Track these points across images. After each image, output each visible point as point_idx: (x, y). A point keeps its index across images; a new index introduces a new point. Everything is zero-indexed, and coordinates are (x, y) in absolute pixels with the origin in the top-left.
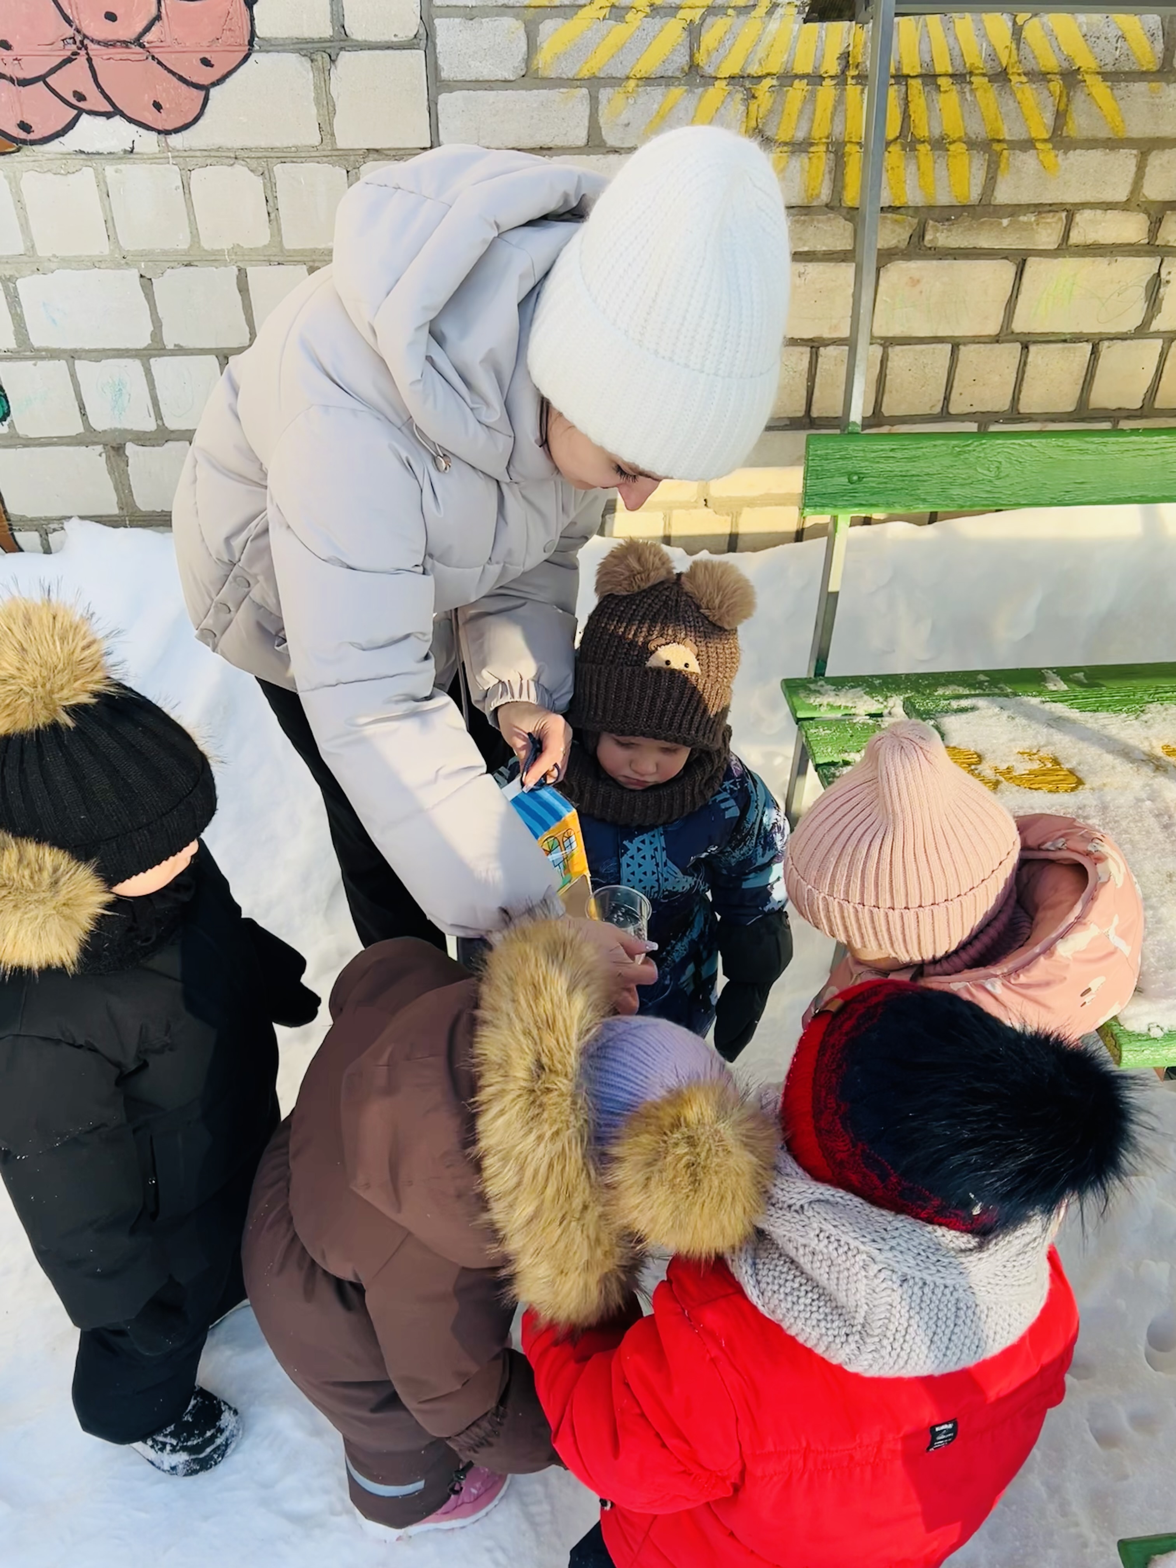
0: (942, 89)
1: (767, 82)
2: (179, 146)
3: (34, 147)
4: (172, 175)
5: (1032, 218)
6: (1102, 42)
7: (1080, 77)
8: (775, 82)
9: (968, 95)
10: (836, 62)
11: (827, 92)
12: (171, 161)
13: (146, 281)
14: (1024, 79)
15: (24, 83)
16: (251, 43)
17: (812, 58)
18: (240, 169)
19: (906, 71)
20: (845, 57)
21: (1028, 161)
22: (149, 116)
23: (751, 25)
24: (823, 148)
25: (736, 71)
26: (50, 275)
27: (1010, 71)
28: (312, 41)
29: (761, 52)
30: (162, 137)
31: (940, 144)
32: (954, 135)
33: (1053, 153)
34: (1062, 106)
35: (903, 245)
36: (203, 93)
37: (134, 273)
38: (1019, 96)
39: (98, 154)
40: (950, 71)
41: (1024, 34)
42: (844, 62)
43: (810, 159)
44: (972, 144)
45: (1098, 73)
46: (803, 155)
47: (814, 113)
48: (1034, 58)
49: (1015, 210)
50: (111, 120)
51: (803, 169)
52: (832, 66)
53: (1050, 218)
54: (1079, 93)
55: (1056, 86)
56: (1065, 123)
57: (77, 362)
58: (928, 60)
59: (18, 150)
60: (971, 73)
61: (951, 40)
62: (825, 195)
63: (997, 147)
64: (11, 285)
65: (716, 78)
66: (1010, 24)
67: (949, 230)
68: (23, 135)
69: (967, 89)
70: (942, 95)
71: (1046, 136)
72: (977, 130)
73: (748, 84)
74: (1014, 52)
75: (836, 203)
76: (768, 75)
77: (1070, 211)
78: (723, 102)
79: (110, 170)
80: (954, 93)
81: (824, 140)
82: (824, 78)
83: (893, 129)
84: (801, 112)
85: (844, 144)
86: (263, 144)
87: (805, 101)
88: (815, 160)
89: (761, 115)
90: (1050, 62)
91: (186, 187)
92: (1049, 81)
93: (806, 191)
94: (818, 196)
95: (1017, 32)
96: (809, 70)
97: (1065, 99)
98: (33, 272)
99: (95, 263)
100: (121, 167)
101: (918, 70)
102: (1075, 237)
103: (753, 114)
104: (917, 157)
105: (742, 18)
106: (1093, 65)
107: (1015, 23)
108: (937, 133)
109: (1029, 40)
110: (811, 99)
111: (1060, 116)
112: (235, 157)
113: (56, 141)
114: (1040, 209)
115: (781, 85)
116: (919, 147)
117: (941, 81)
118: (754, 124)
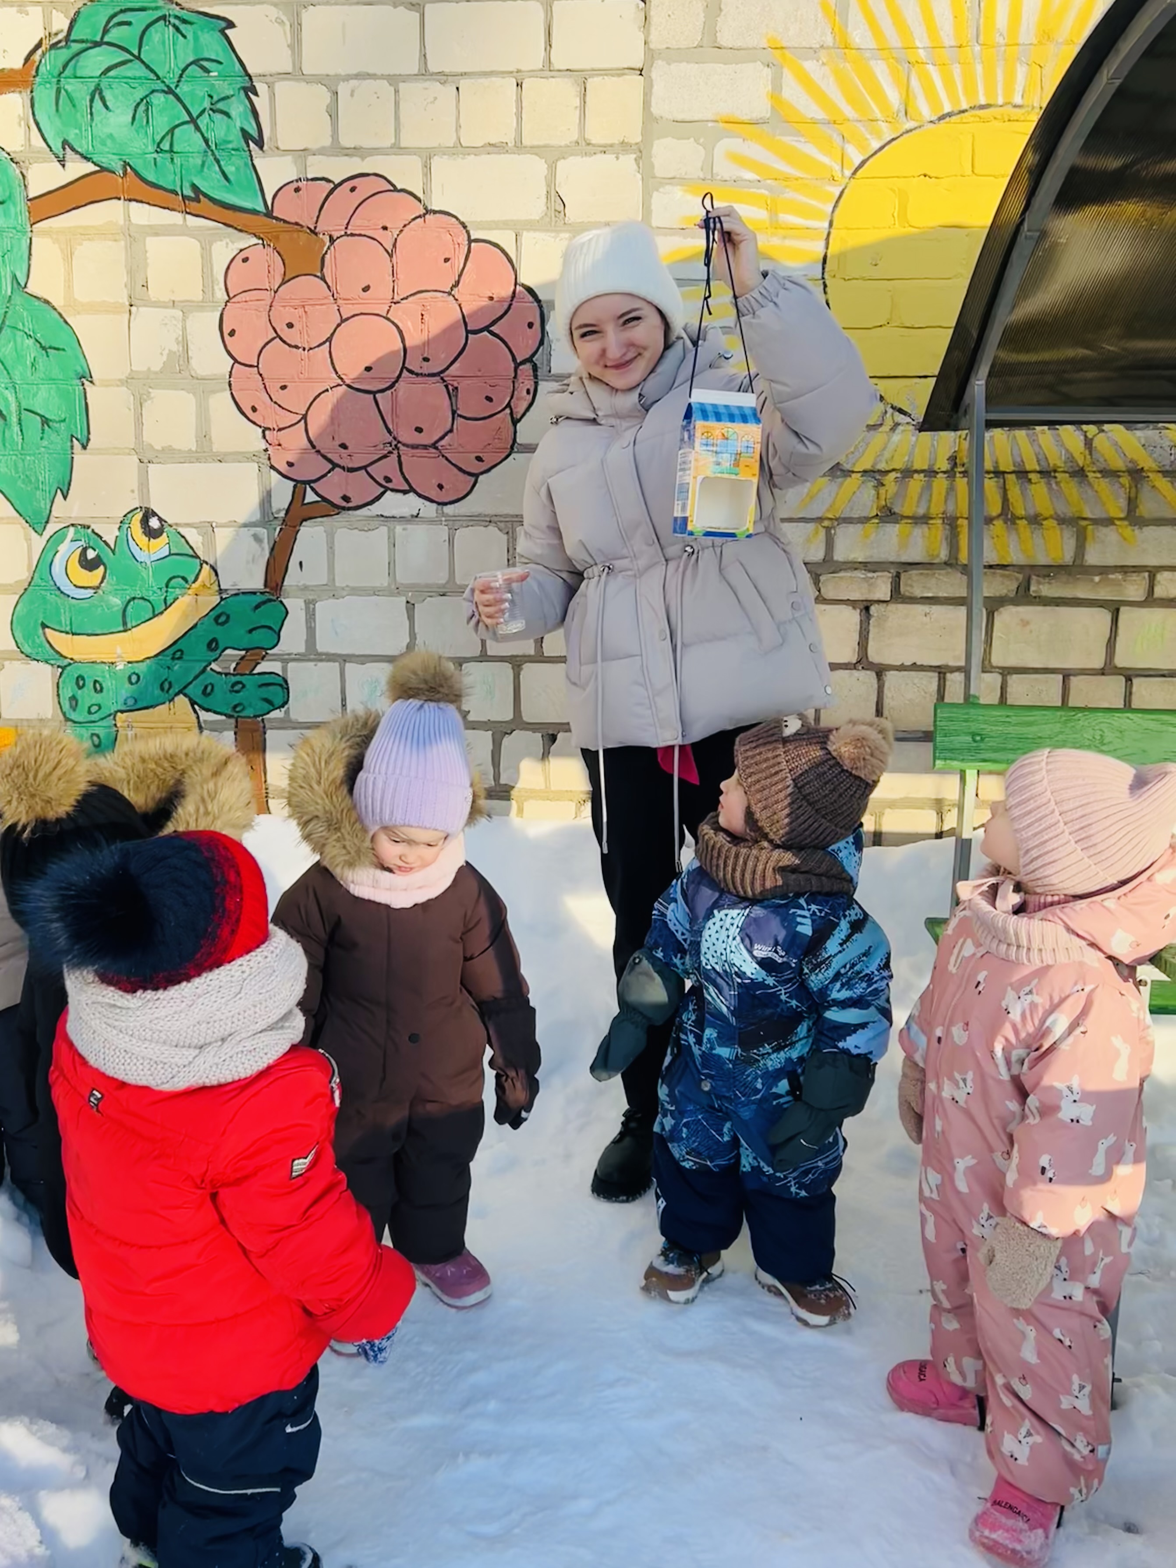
0: (1033, 481)
1: (893, 475)
2: (451, 513)
3: (350, 512)
4: (443, 532)
5: (1119, 576)
6: (1158, 450)
7: (1144, 474)
8: (899, 475)
9: (1054, 486)
10: (947, 462)
11: (941, 483)
12: (444, 523)
13: (410, 606)
14: (1099, 475)
15: (351, 470)
16: (512, 447)
17: (927, 459)
18: (492, 529)
19: (1002, 469)
20: (953, 459)
21: (1109, 534)
22: (434, 493)
23: (878, 438)
24: (940, 521)
25: (868, 467)
26: (341, 600)
27: (1086, 469)
29: (887, 455)
30: (440, 507)
31: (1035, 520)
32: (1046, 514)
33: (1130, 528)
34: (1133, 495)
35: (1012, 595)
36: (473, 479)
37: (404, 599)
38: (1096, 487)
39: (393, 517)
40: (1038, 468)
41: (1094, 445)
42: (953, 463)
43: (929, 528)
44: (1062, 521)
45: (1159, 472)
46: (924, 526)
47: (931, 497)
48: (1105, 460)
49: (1104, 570)
50: (407, 496)
51: (923, 536)
52: (943, 465)
53: (1134, 577)
54: (1145, 485)
55: (1125, 480)
56: (1137, 507)
57: (347, 664)
58: (1019, 460)
59: (338, 514)
60: (1055, 471)
61: (1037, 449)
62: (943, 554)
63: (1084, 523)
64: (312, 606)
65: (853, 472)
66: (1082, 438)
67: (1050, 583)
68: (344, 504)
69: (1053, 482)
70: (1033, 486)
71: (1122, 515)
72: (1063, 510)
73: (878, 477)
74: (1088, 457)
75: (954, 561)
76: (894, 470)
77: (1153, 572)
78: (859, 488)
79: (399, 529)
80: (1042, 484)
81: (940, 516)
83: (994, 507)
84: (920, 496)
85: (957, 518)
86: (511, 513)
87: (923, 489)
88: (933, 530)
90: (1118, 464)
91: (451, 541)
92: (1119, 477)
93: (928, 551)
94: (938, 556)
95: (1089, 443)
96: (926, 467)
97: (1134, 490)
98: (330, 597)
99: (375, 592)
100: (409, 526)
101: (1012, 468)
102: (1159, 592)
103: (883, 497)
104: (1017, 530)
105: (872, 432)
106: (1154, 466)
107: (1086, 436)
108: (1032, 512)
109: (1099, 448)
110: (928, 488)
111: (1132, 503)
112: (489, 521)
113: (366, 508)
114: (1124, 569)
115: (903, 478)
116: (1018, 522)
117: (1031, 476)
118: (883, 503)
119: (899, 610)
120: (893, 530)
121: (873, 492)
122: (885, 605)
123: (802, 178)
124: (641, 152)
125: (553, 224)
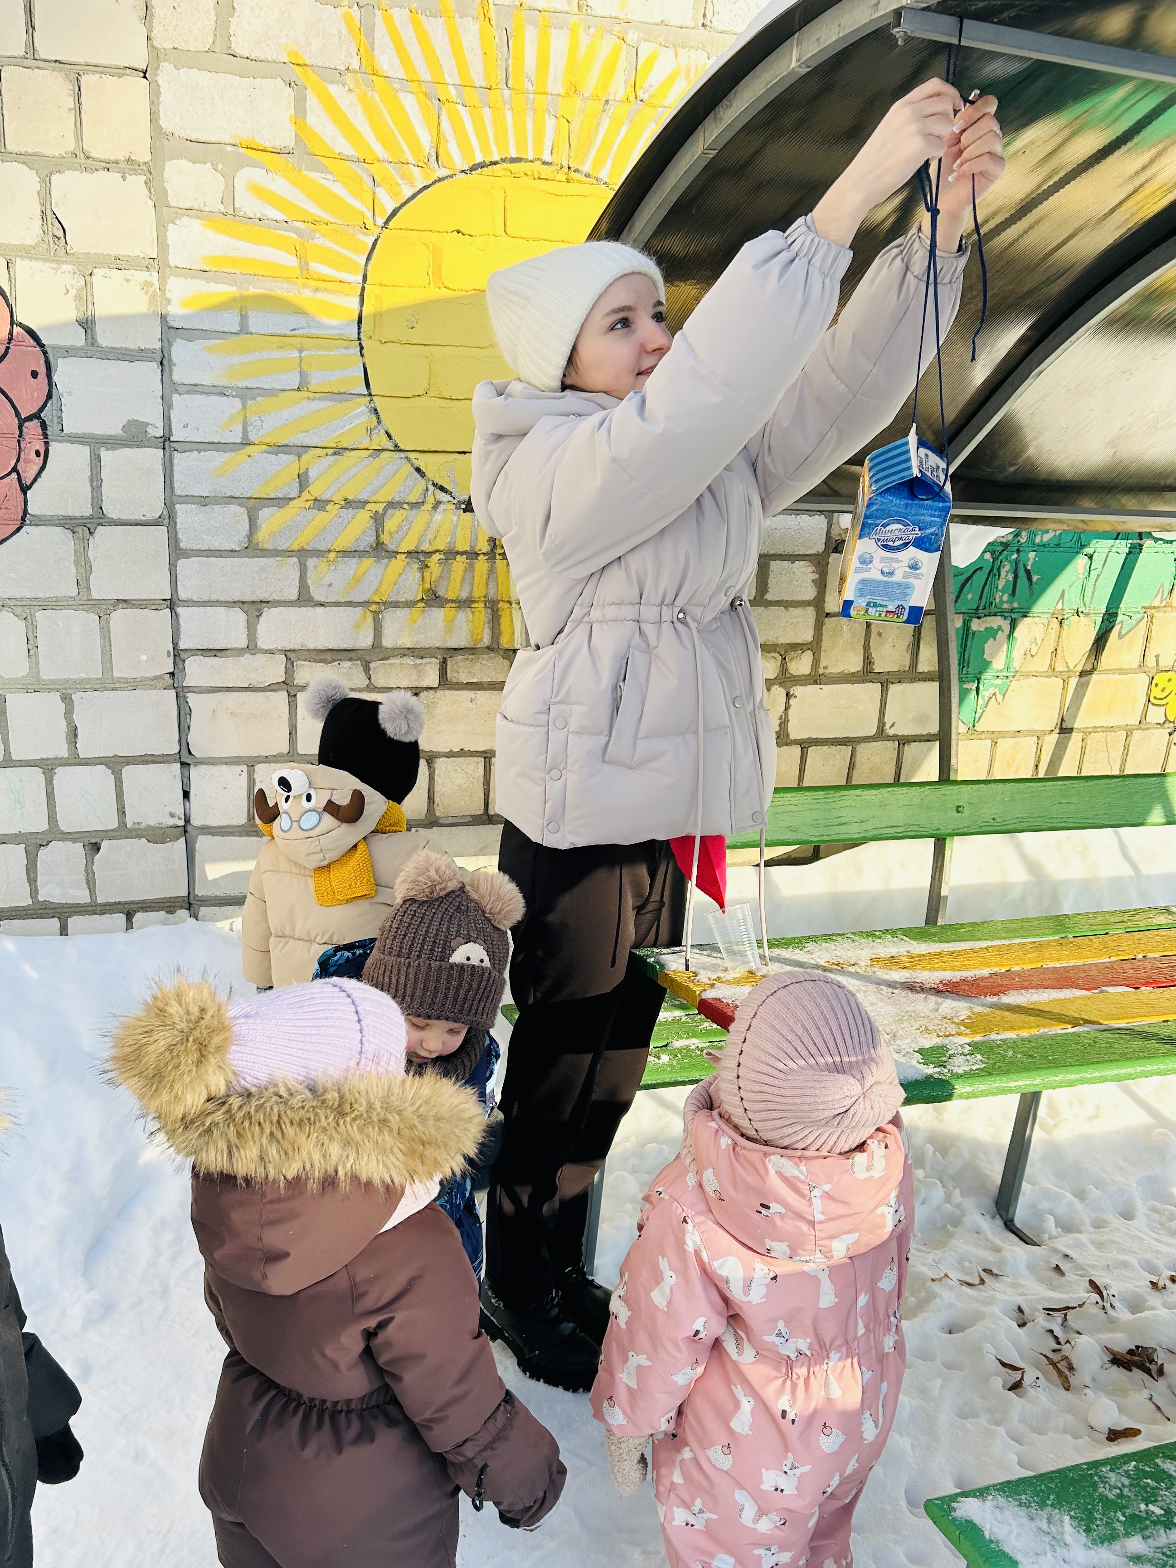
1: (436, 557)
8: (442, 557)
10: (487, 544)
11: (481, 564)
16: (23, 519)
17: (468, 541)
18: (6, 614)
23: (421, 517)
24: (481, 605)
25: (412, 547)
28: (75, 518)
29: (430, 535)
43: (473, 612)
46: (468, 609)
47: (473, 579)
51: (468, 620)
52: (485, 547)
62: (486, 640)
65: (398, 553)
73: (422, 558)
75: (495, 645)
76: (436, 551)
78: (404, 570)
81: (482, 599)
82: (478, 555)
84: (463, 579)
85: (499, 601)
86: (29, 595)
87: (465, 570)
88: (477, 613)
89: (433, 579)
93: (472, 636)
94: (481, 640)
96: (468, 548)
103: (427, 578)
105: (415, 511)
110: (470, 568)
112: (3, 605)
115: (447, 559)
118: (428, 586)
119: (447, 696)
120: (439, 615)
121: (418, 575)
122: (433, 692)
123: (331, 223)
124: (151, 173)
125: (53, 252)
